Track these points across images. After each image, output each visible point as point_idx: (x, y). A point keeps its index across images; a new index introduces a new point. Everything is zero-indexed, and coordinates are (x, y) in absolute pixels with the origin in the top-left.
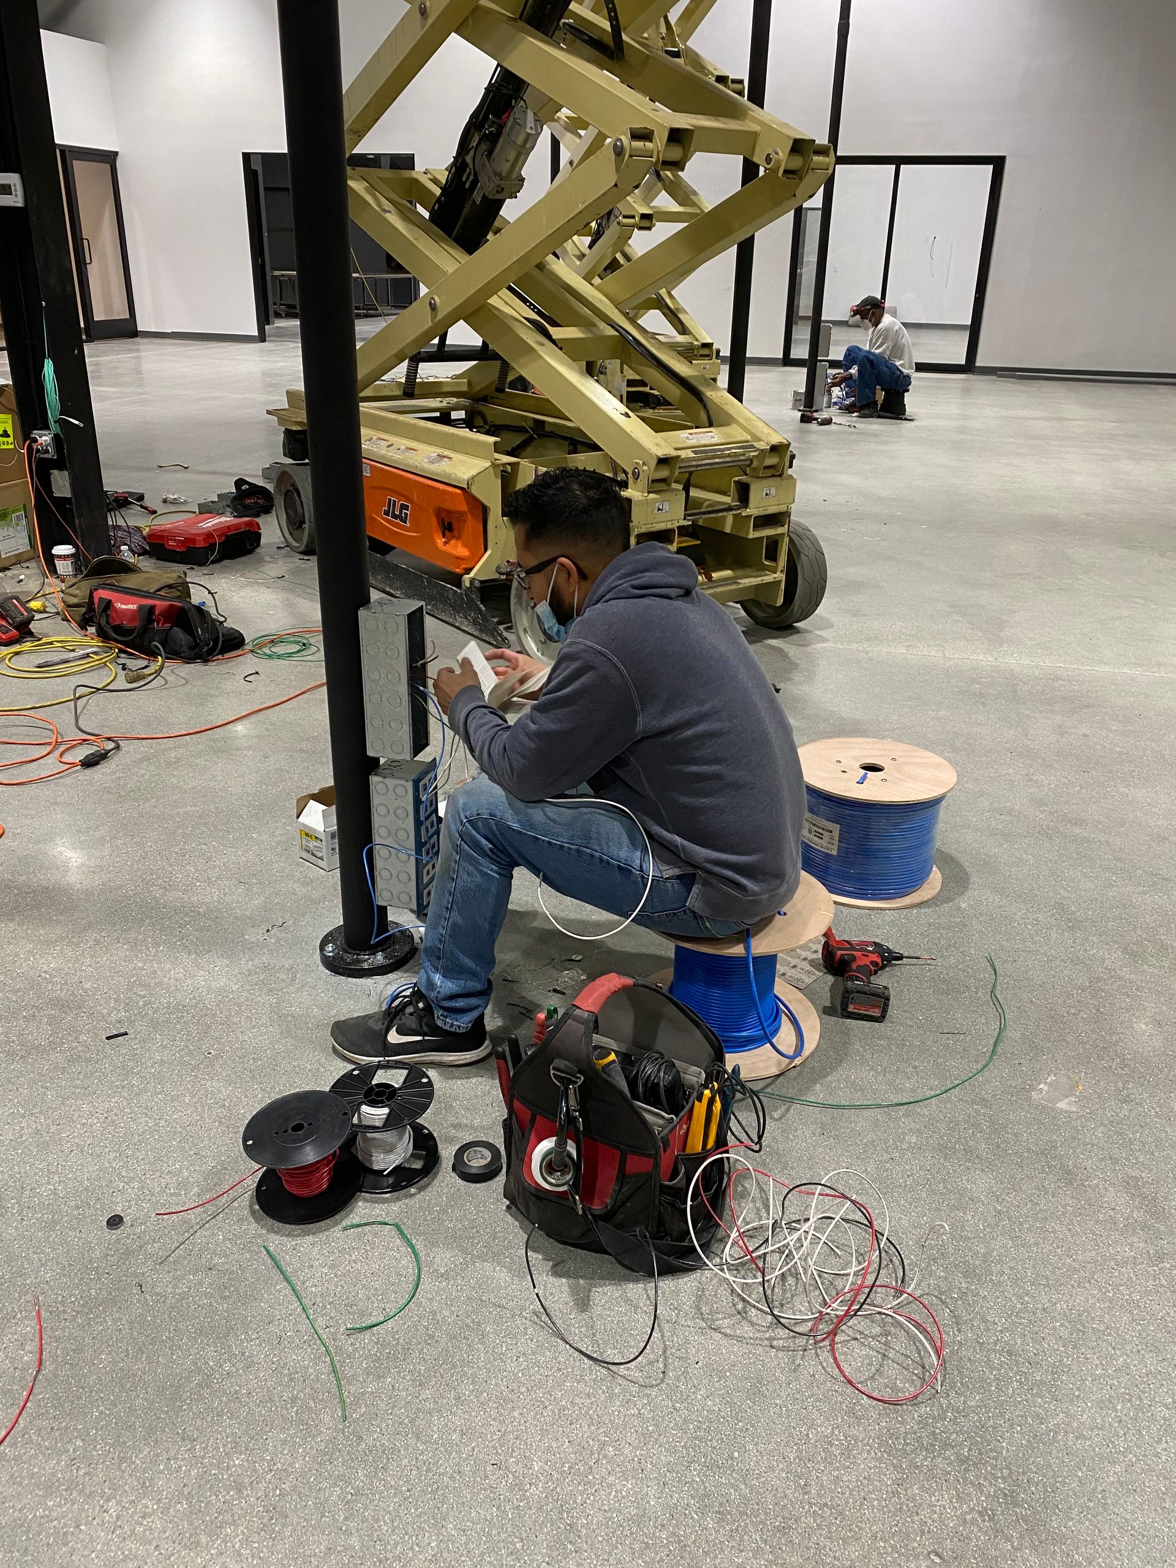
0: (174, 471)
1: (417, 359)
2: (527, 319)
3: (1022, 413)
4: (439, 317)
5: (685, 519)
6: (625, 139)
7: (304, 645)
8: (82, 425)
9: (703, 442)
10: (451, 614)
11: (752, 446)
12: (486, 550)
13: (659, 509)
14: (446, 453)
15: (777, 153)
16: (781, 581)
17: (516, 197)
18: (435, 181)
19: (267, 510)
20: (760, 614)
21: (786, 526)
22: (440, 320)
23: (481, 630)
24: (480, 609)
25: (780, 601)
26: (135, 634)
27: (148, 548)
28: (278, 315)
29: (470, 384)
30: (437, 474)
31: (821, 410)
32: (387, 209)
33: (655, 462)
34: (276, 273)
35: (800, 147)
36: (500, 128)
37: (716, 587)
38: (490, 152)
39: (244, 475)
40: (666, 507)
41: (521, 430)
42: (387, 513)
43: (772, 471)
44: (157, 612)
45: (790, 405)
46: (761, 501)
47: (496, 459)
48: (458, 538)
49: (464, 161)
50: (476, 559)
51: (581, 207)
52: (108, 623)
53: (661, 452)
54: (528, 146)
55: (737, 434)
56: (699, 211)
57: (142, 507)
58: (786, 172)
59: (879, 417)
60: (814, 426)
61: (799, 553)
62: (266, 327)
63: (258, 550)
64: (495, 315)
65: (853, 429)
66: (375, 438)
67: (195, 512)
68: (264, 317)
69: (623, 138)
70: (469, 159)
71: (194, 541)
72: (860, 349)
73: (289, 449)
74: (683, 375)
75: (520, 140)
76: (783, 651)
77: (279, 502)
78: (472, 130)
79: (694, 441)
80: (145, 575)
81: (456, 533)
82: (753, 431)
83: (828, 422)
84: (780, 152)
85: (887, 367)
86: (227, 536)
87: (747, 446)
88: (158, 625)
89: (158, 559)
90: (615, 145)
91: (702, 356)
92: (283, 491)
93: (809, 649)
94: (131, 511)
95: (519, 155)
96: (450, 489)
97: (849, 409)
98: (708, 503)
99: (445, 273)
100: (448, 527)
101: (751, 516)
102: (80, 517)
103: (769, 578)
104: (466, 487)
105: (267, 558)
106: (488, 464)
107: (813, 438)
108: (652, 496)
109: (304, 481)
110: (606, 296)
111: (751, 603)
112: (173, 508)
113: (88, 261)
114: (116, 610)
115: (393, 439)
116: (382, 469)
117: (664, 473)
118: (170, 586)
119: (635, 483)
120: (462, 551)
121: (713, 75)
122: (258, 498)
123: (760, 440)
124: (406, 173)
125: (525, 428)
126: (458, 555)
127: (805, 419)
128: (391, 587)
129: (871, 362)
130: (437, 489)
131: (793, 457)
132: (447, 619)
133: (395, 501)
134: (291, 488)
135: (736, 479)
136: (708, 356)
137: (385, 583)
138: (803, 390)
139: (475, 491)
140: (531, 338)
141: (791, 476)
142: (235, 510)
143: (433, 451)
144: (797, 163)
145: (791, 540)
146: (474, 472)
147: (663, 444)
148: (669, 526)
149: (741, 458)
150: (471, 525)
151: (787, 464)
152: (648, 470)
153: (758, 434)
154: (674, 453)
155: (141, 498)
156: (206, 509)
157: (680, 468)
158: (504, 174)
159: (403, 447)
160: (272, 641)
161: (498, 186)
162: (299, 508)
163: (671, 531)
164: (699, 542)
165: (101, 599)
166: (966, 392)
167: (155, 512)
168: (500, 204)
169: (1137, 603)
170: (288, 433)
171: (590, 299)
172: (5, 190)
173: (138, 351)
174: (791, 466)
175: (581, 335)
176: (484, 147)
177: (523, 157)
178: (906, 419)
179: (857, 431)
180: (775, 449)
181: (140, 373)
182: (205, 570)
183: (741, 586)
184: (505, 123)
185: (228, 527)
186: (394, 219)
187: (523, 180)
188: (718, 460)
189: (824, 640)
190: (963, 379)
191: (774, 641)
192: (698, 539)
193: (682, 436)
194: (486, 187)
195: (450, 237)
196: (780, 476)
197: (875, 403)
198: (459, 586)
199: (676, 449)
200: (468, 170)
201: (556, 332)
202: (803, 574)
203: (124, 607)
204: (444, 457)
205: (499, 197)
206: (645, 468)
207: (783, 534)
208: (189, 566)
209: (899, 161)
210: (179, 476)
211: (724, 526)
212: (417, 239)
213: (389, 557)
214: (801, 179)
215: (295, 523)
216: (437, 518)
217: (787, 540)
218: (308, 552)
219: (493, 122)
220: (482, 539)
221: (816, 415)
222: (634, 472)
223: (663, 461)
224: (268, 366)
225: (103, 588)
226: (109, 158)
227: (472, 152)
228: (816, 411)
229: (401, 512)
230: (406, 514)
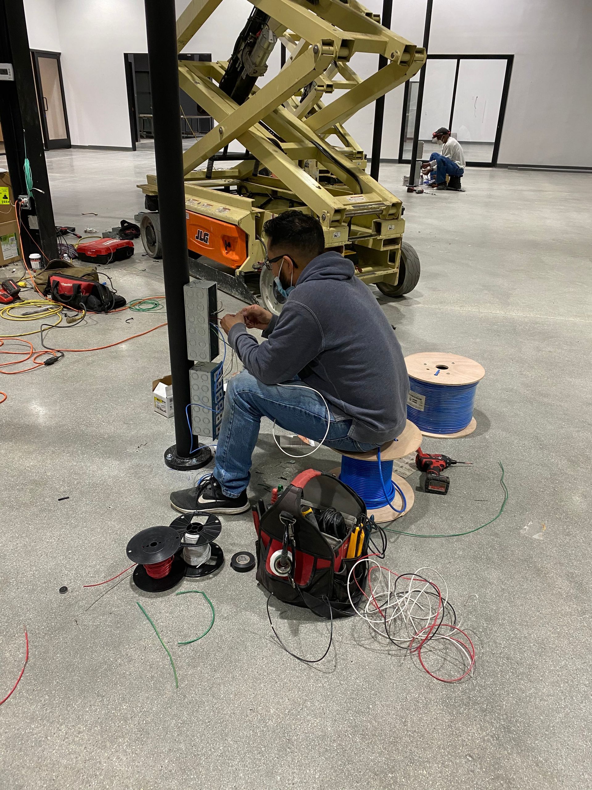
0: (90, 216)
1: (212, 159)
2: (268, 138)
3: (520, 188)
4: (224, 138)
5: (348, 241)
6: (319, 45)
7: (156, 304)
8: (44, 193)
9: (358, 201)
10: (230, 289)
11: (383, 204)
12: (247, 257)
13: (335, 236)
14: (228, 207)
15: (397, 53)
16: (397, 273)
17: (263, 76)
18: (222, 67)
19: (137, 236)
20: (386, 290)
21: (400, 245)
23: (245, 297)
24: (244, 287)
25: (396, 283)
26: (71, 299)
27: (77, 255)
28: (142, 137)
29: (239, 172)
30: (223, 218)
31: (418, 186)
32: (197, 81)
33: (333, 212)
34: (141, 115)
35: (409, 49)
36: (256, 39)
37: (364, 276)
38: (250, 52)
39: (125, 218)
40: (339, 234)
41: (265, 195)
42: (197, 238)
43: (392, 217)
44: (82, 287)
45: (402, 183)
46: (387, 232)
47: (253, 210)
48: (233, 251)
49: (237, 57)
50: (242, 261)
51: (297, 80)
52: (57, 293)
53: (336, 207)
54: (270, 49)
55: (374, 197)
56: (356, 83)
57: (74, 234)
58: (401, 62)
59: (447, 189)
60: (414, 194)
61: (406, 258)
62: (136, 143)
63: (132, 257)
64: (253, 136)
65: (434, 196)
66: (191, 199)
67: (101, 237)
68: (135, 139)
69: (318, 45)
70: (239, 56)
71: (100, 252)
72: (438, 155)
73: (148, 205)
74: (348, 167)
75: (265, 46)
76: (398, 309)
77: (143, 232)
78: (241, 40)
79: (353, 201)
80: (75, 269)
81: (232, 248)
82: (383, 196)
83: (421, 192)
84: (398, 52)
85: (452, 165)
86: (117, 250)
87: (380, 203)
88: (82, 294)
89: (82, 261)
90: (314, 48)
91: (357, 158)
92: (145, 226)
93: (411, 308)
94: (68, 237)
95: (265, 54)
96: (230, 225)
97: (432, 186)
98: (360, 233)
99: (227, 115)
100: (229, 245)
101: (382, 239)
102: (43, 239)
103: (390, 271)
104: (237, 224)
105: (137, 261)
106: (248, 213)
107: (413, 200)
108: (332, 229)
109: (156, 222)
110: (309, 127)
111: (381, 284)
112: (90, 235)
113: (46, 109)
114: (61, 286)
115: (201, 200)
116: (195, 215)
117: (338, 217)
118: (89, 275)
119: (323, 223)
120: (235, 257)
121: (364, 12)
122: (133, 230)
123: (387, 200)
124: (207, 63)
125: (267, 194)
126: (233, 259)
127: (410, 191)
128: (199, 276)
129: (444, 162)
130: (223, 225)
131: (403, 209)
132: (228, 292)
133: (201, 232)
134: (149, 225)
135: (375, 220)
136: (360, 158)
137: (197, 274)
138: (409, 176)
139: (241, 226)
140: (271, 148)
141: (402, 219)
142: (121, 236)
143: (221, 206)
144: (407, 57)
145: (402, 252)
146: (242, 217)
147: (338, 202)
148: (340, 244)
149: (377, 210)
150: (240, 244)
151: (401, 213)
152: (330, 216)
153: (386, 198)
154: (343, 207)
155: (74, 230)
156: (106, 236)
157: (346, 214)
158: (257, 63)
159: (205, 204)
160: (140, 303)
161: (254, 70)
162: (153, 235)
163: (342, 247)
164: (355, 253)
165: (54, 281)
166: (492, 177)
167: (81, 237)
168: (255, 79)
169: (577, 285)
170: (148, 197)
171: (300, 128)
172: (5, 72)
173: (71, 155)
174: (402, 214)
175: (296, 147)
176: (247, 50)
177: (267, 55)
178: (461, 191)
179: (436, 196)
180: (394, 205)
181: (72, 166)
182: (106, 266)
183: (377, 275)
184: (258, 37)
185: (118, 245)
186: (201, 87)
187: (267, 66)
188: (365, 211)
189: (419, 303)
190: (491, 170)
191: (393, 303)
192: (355, 251)
193: (347, 198)
194: (248, 70)
195: (230, 96)
196: (397, 219)
197: (445, 182)
198: (234, 275)
199: (344, 205)
200: (239, 61)
201: (283, 145)
202: (408, 269)
203: (65, 285)
204: (227, 209)
205: (254, 75)
206: (328, 214)
207: (398, 249)
208: (98, 265)
209: (459, 57)
210: (92, 219)
211: (368, 245)
212: (213, 97)
213: (199, 260)
214: (409, 66)
215: (151, 243)
216: (223, 240)
217: (400, 251)
218: (158, 257)
219: (252, 37)
220: (245, 251)
221: (415, 188)
222: (323, 217)
223: (337, 211)
224: (137, 163)
225: (55, 275)
226: (56, 56)
227: (241, 53)
228: (415, 186)
229: (204, 237)
230: (207, 238)
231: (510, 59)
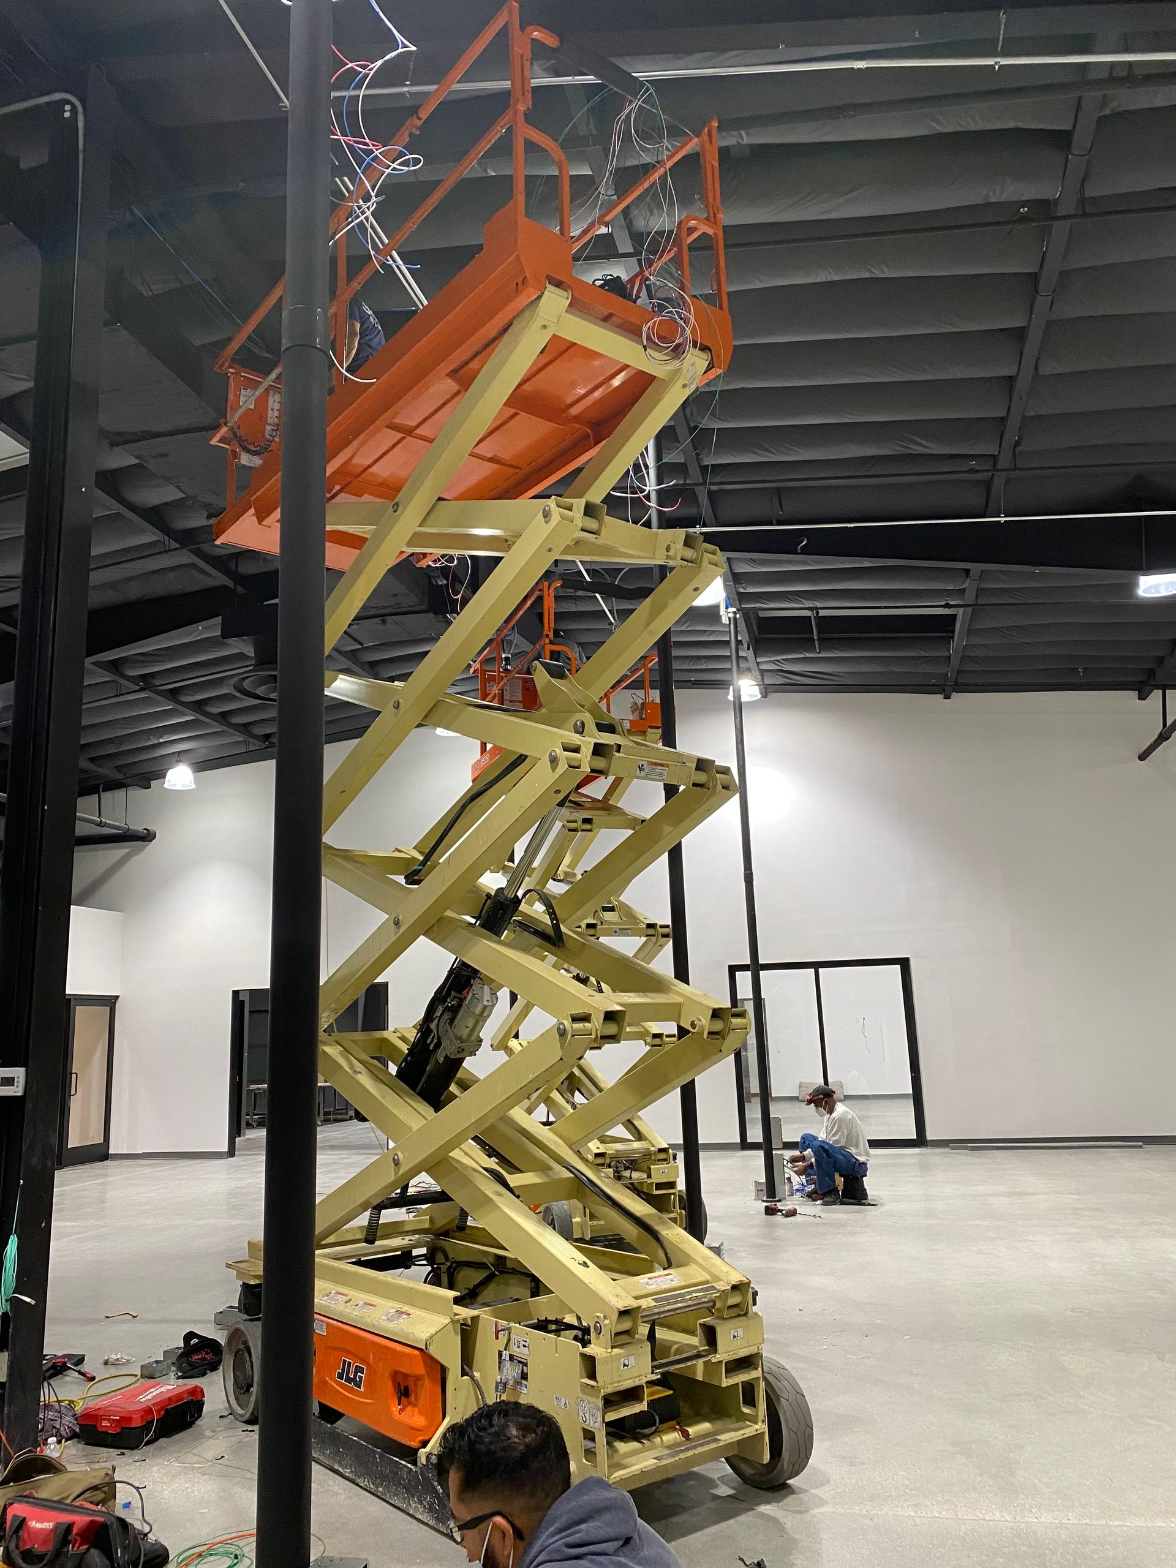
0: (123, 1322)
1: (379, 1208)
2: (486, 1169)
3: (981, 1189)
4: (402, 1171)
5: (652, 1373)
6: (567, 1023)
7: (236, 1557)
8: (33, 1302)
9: (664, 1286)
10: (405, 1499)
11: (713, 1288)
12: (444, 1417)
13: (625, 1365)
14: (405, 1308)
15: (700, 1020)
16: (763, 1433)
17: (475, 1055)
18: (403, 1039)
19: (214, 1367)
20: (748, 1471)
21: (760, 1369)
22: (402, 1175)
23: (437, 1519)
24: (436, 1492)
25: (767, 1458)
26: (45, 1562)
27: (77, 1430)
28: (249, 1125)
29: (431, 1220)
30: (395, 1333)
31: (784, 1199)
32: (358, 1070)
33: (615, 1316)
34: (252, 1087)
35: (717, 1014)
36: (461, 1001)
37: (695, 1447)
38: (452, 1020)
39: (195, 1322)
40: (632, 1361)
41: (481, 1266)
42: (340, 1376)
43: (736, 1311)
44: (75, 1531)
45: (753, 1195)
46: (730, 1345)
47: (456, 1314)
48: (415, 1405)
49: (429, 1027)
50: (433, 1429)
51: (531, 1077)
52: (17, 1547)
53: (621, 1305)
54: (485, 1014)
55: (695, 1274)
57: (80, 1373)
58: (710, 1033)
59: (842, 1203)
60: (779, 1218)
61: (778, 1397)
62: (237, 1139)
63: (198, 1422)
64: (456, 1167)
65: (818, 1220)
66: (333, 1292)
67: (136, 1376)
68: (236, 1128)
69: (565, 1022)
70: (433, 1026)
71: (129, 1419)
72: (815, 1138)
73: (245, 1305)
74: (638, 1214)
75: (478, 1011)
76: (780, 1523)
77: (228, 1361)
78: (437, 1003)
79: (653, 1288)
80: (66, 1476)
81: (413, 1398)
82: (712, 1270)
83: (792, 1213)
84: (702, 1019)
85: (843, 1155)
86: (167, 1411)
87: (706, 1286)
88: (73, 1547)
89: (87, 1444)
90: (559, 1028)
92: (234, 1349)
93: (806, 1517)
94: (67, 1379)
95: (477, 1023)
96: (407, 1350)
97: (812, 1196)
98: (675, 1347)
99: (410, 1129)
100: (404, 1392)
101: (721, 1362)
102: (10, 1405)
103: (750, 1431)
104: (423, 1347)
105: (208, 1433)
106: (447, 1321)
107: (780, 1232)
108: (616, 1350)
109: (254, 1334)
110: (560, 1137)
111: (737, 1457)
112: (113, 1371)
113: (73, 1092)
114: (29, 1531)
115: (353, 1293)
116: (338, 1328)
117: (626, 1325)
118: (95, 1488)
119: (598, 1338)
120: (419, 1421)
121: (644, 923)
122: (207, 1353)
123: (720, 1280)
124: (378, 1034)
125: (485, 1264)
126: (413, 1426)
127: (770, 1211)
128: (340, 1464)
129: (826, 1151)
130: (395, 1350)
131: (755, 1294)
132: (400, 1505)
133: (349, 1363)
134: (242, 1347)
135: (701, 1321)
136: (665, 1160)
137: (334, 1460)
138: (763, 1180)
139: (433, 1351)
140: (490, 1188)
141: (756, 1314)
142: (180, 1369)
143: (391, 1306)
144: (718, 1026)
145: (768, 1383)
146: (432, 1331)
147: (623, 1293)
148: (637, 1383)
149: (704, 1300)
150: (427, 1389)
151: (751, 1302)
152: (610, 1324)
153: (716, 1274)
154: (634, 1304)
155: (81, 1360)
156: (150, 1374)
157: (642, 1317)
158: (465, 1036)
159: (361, 1303)
160: (200, 1555)
161: (459, 1048)
162: (248, 1368)
163: (641, 1387)
164: (671, 1392)
165: (15, 1516)
166: (924, 1167)
167: (93, 1379)
168: (463, 1060)
169: (1149, 1424)
170: (245, 1286)
171: (545, 1142)
172: (9, 1081)
173: (106, 1176)
174: (755, 1303)
175: (538, 1180)
176: (446, 1017)
177: (481, 1023)
178: (869, 1205)
179: (823, 1221)
180: (734, 1287)
181: (103, 1201)
182: (137, 1454)
183: (721, 1444)
184: (465, 998)
185: (170, 1399)
186: (365, 1080)
187: (481, 1041)
188: (680, 1305)
189: (822, 1503)
190: (919, 1154)
191: (768, 1507)
192: (670, 1389)
193: (642, 1281)
194: (448, 1049)
195: (415, 1092)
196: (745, 1315)
197: (836, 1190)
198: (414, 1463)
199: (636, 1298)
200: (433, 1034)
201: (513, 1180)
202: (787, 1421)
203: (39, 1526)
204: (403, 1313)
205: (459, 1056)
206: (607, 1322)
207: (757, 1379)
208: (119, 1451)
209: (816, 966)
210: (125, 1327)
211: (695, 1373)
212: (384, 1097)
213: (340, 1425)
214: (724, 1039)
215: (242, 1387)
216: (393, 1382)
217: (762, 1384)
218: (251, 1421)
219: (455, 997)
220: (440, 1405)
221: (780, 1206)
222: (595, 1326)
223: (624, 1313)
224: (235, 1184)
225: (21, 1501)
226: (110, 1002)
227: (436, 1022)
228: (779, 1201)
229: (355, 1375)
230: (361, 1377)
231: (904, 963)
